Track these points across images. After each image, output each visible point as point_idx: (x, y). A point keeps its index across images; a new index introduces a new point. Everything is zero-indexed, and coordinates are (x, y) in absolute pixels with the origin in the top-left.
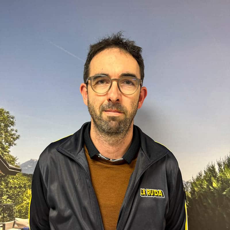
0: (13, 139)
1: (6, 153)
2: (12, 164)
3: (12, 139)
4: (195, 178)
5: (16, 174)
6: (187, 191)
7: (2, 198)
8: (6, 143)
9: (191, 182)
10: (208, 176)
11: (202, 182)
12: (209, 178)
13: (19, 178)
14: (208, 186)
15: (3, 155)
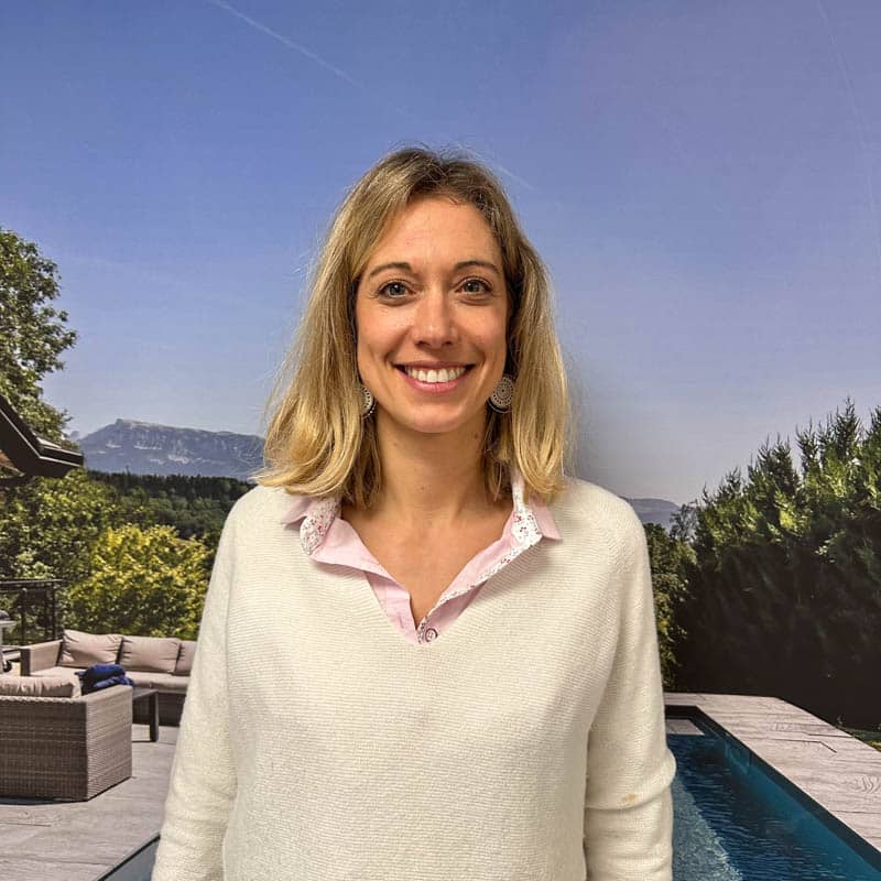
0: (53, 344)
1: (28, 398)
2: (51, 438)
3: (48, 346)
4: (714, 492)
5: (65, 474)
6: (682, 540)
7: (15, 560)
8: (27, 359)
9: (699, 509)
10: (764, 487)
11: (740, 509)
12: (768, 494)
13: (75, 489)
14: (761, 525)
15: (15, 405)
